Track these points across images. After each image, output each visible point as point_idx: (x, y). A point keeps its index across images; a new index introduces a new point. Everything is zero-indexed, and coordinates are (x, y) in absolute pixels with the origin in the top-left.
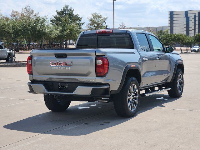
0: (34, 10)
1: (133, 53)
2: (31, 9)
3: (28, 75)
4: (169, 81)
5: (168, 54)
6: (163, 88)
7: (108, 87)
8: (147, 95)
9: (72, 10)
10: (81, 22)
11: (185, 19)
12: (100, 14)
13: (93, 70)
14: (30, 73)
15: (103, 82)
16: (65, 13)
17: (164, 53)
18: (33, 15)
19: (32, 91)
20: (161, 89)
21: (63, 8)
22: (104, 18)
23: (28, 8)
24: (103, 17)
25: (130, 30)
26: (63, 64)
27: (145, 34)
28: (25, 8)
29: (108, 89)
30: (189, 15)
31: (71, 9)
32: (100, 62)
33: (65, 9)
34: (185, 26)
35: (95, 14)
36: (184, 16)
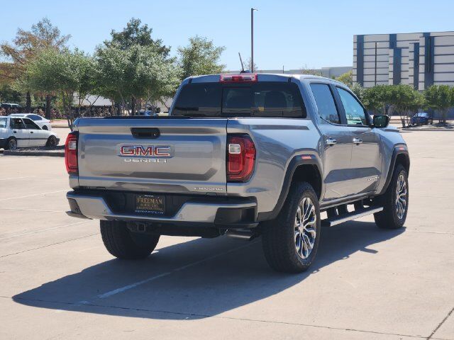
0: (59, 29)
1: (305, 128)
2: (54, 26)
3: (68, 175)
4: (379, 191)
5: (376, 130)
6: (365, 206)
7: (254, 204)
8: (333, 224)
9: (148, 30)
10: (168, 58)
11: (391, 52)
12: (208, 41)
13: (219, 165)
14: (73, 170)
15: (244, 194)
16: (131, 36)
17: (367, 129)
18: (58, 40)
19: (76, 211)
20: (359, 210)
21: (128, 25)
22: (217, 49)
23: (44, 25)
24: (215, 45)
25: (297, 77)
26: (151, 152)
27: (328, 85)
28: (40, 25)
29: (253, 210)
30: (399, 45)
31: (146, 28)
32: (236, 149)
33: (133, 27)
34: (391, 68)
35: (198, 39)
36: (387, 45)
